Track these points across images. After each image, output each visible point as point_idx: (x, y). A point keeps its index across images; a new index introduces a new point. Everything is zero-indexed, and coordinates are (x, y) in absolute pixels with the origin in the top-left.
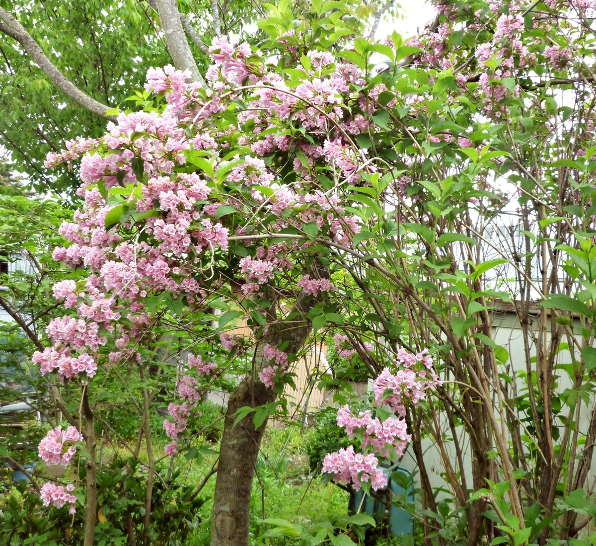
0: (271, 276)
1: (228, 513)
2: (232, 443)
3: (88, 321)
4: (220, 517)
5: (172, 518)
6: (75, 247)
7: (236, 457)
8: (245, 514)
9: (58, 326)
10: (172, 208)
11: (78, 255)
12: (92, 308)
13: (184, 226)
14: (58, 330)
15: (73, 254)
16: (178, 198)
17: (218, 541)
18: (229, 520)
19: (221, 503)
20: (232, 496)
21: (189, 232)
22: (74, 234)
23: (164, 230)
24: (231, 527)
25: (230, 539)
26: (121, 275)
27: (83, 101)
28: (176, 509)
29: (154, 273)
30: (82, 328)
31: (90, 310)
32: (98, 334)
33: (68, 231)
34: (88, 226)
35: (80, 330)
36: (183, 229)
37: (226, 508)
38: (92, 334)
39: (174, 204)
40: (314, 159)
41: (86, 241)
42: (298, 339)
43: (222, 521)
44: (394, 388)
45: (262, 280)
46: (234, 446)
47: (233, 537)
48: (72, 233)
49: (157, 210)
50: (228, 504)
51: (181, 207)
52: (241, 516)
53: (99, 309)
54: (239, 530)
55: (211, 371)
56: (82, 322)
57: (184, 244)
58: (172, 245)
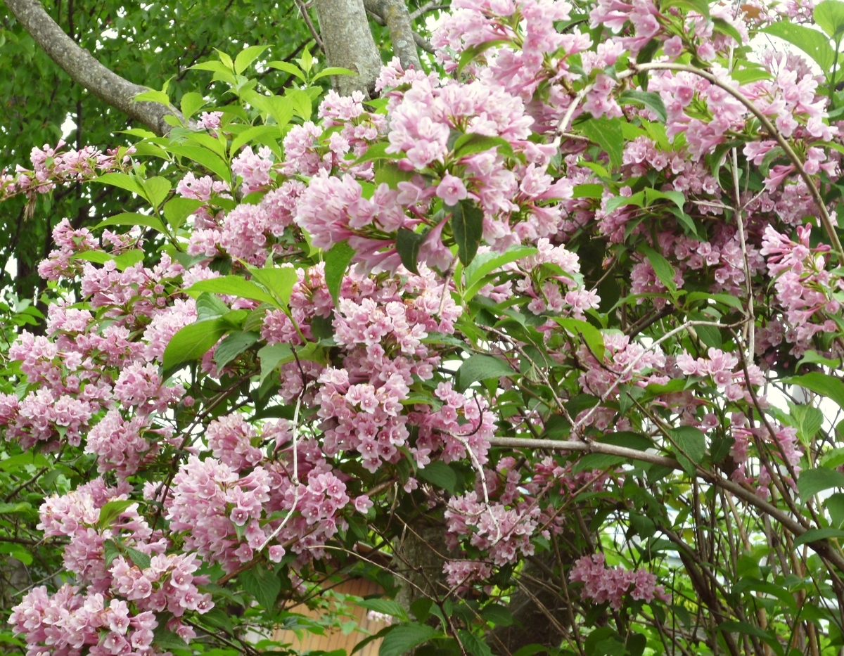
0: (527, 548)
3: (135, 607)
6: (44, 395)
9: (47, 610)
10: (368, 342)
11: (47, 415)
12: (147, 572)
13: (396, 393)
14: (46, 621)
15: (37, 411)
16: (387, 321)
21: (408, 409)
22: (45, 364)
23: (348, 397)
26: (228, 498)
27: (70, 59)
29: (308, 504)
30: (118, 621)
31: (143, 579)
32: (152, 645)
33: (32, 354)
34: (80, 351)
35: (112, 627)
36: (394, 400)
38: (140, 641)
39: (374, 334)
40: (687, 272)
41: (69, 386)
45: (504, 555)
48: (38, 362)
49: (326, 343)
51: (390, 345)
53: (165, 577)
56: (119, 608)
57: (392, 441)
58: (361, 437)
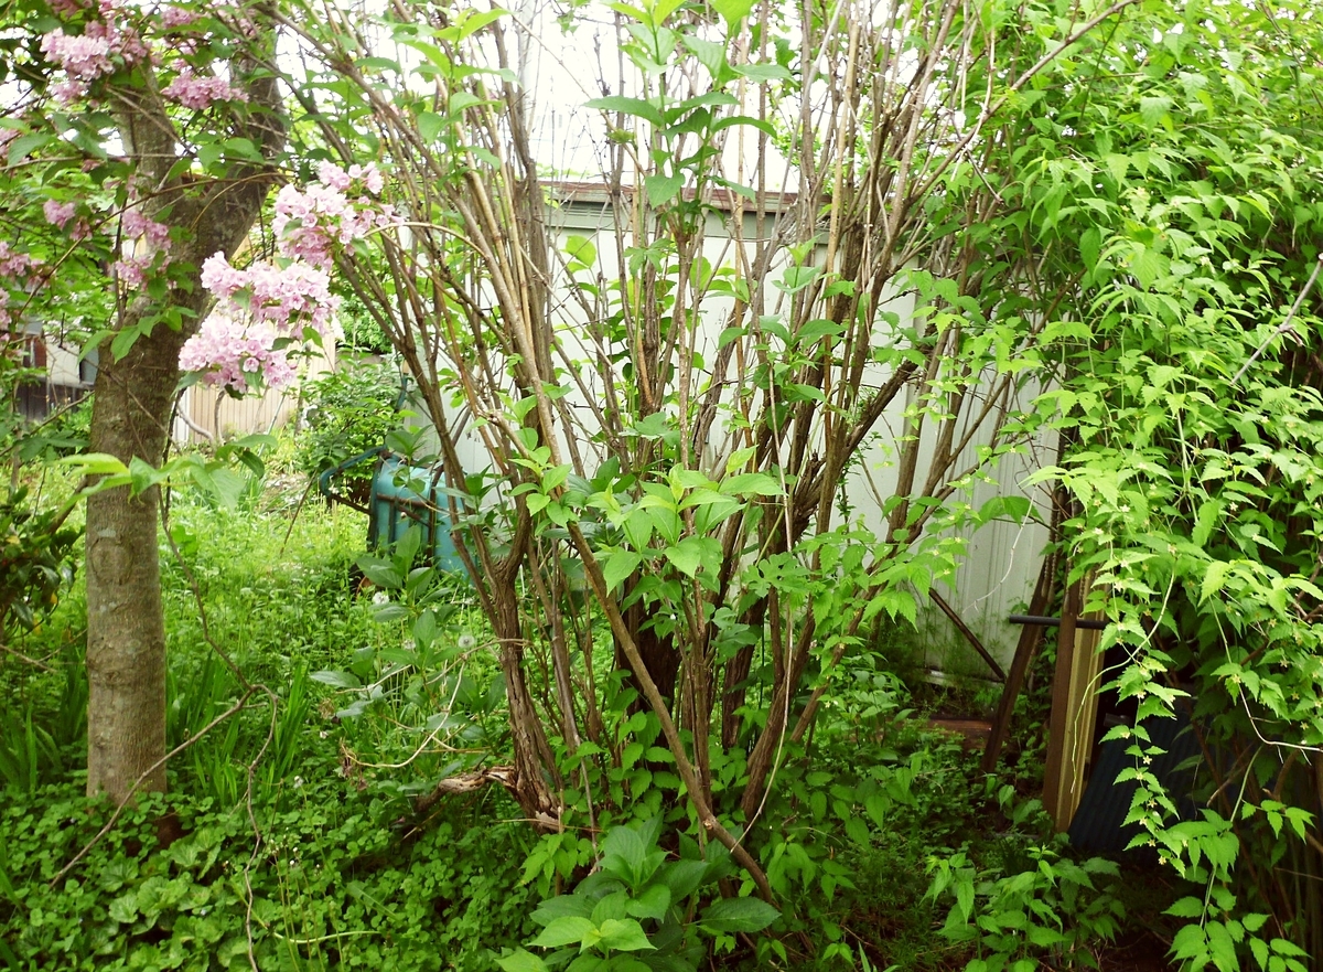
1: (113, 540)
2: (112, 419)
4: (99, 549)
5: (13, 568)
7: (122, 443)
8: (148, 540)
17: (100, 590)
18: (116, 552)
19: (98, 525)
20: (119, 511)
24: (122, 564)
25: (120, 584)
28: (18, 549)
37: (109, 533)
42: (230, 233)
43: (104, 555)
44: (303, 216)
46: (115, 426)
47: (127, 581)
50: (113, 525)
52: (140, 542)
54: (136, 568)
55: (27, 268)
